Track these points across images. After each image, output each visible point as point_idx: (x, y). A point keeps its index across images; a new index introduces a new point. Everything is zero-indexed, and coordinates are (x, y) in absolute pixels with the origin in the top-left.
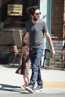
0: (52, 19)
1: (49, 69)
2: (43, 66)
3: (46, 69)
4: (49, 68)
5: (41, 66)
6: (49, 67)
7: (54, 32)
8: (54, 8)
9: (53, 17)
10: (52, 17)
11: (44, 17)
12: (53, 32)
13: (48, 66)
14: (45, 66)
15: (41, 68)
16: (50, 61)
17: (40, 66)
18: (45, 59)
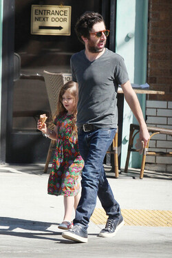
0: (148, 44)
1: (142, 177)
2: (126, 170)
3: (134, 178)
4: (140, 174)
5: (119, 169)
6: (141, 172)
7: (156, 78)
8: (153, 15)
9: (152, 39)
10: (148, 38)
11: (128, 38)
12: (151, 78)
13: (140, 170)
14: (130, 168)
15: (120, 173)
16: (145, 156)
17: (117, 168)
18: (130, 149)
